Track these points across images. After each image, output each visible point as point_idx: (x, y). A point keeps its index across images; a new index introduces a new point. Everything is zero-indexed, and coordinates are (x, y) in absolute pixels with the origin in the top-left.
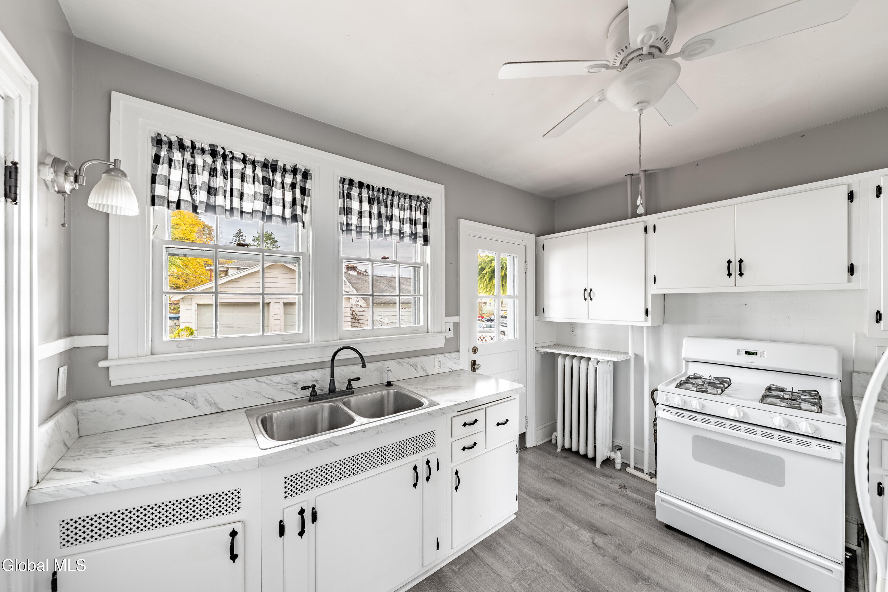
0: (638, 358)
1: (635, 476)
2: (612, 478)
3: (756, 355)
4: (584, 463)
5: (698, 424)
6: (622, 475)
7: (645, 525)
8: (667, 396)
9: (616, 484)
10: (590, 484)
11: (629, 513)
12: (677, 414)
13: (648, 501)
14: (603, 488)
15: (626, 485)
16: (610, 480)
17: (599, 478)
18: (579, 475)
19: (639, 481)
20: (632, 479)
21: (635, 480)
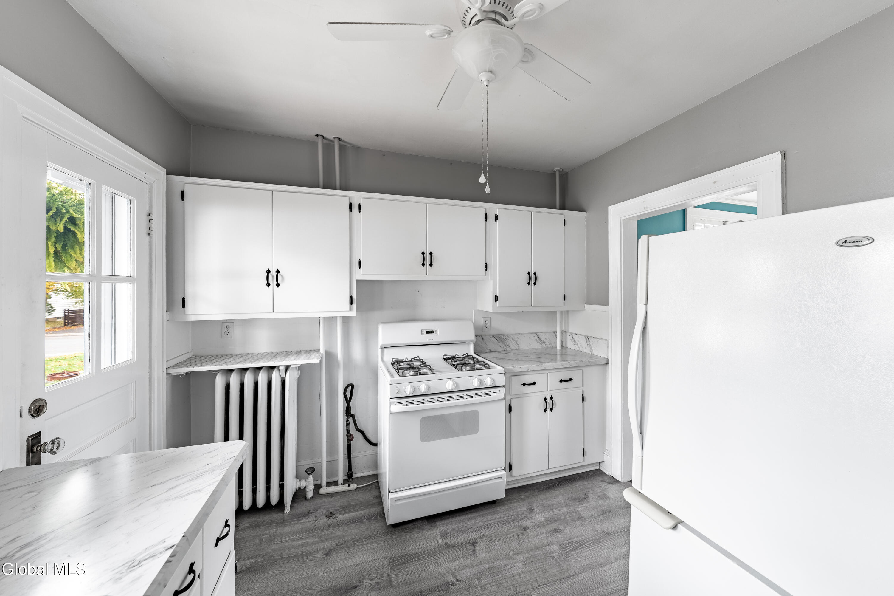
0: (330, 356)
1: (332, 495)
2: (312, 513)
3: (433, 333)
4: (266, 518)
5: (426, 406)
6: (319, 501)
7: (379, 539)
8: (398, 388)
9: (321, 517)
10: (293, 540)
11: (358, 540)
12: (408, 404)
13: (362, 512)
14: (313, 533)
15: (331, 511)
16: (312, 518)
17: (298, 523)
18: (272, 539)
19: (339, 497)
20: (331, 499)
21: (335, 498)
